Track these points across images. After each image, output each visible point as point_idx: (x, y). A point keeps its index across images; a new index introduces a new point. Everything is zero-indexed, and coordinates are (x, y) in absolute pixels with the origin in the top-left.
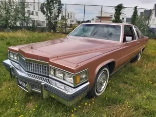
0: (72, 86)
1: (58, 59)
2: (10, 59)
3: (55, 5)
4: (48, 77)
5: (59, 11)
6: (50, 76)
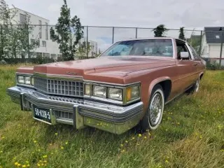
0: (121, 103)
2: (18, 86)
3: (71, 28)
5: (79, 36)
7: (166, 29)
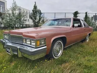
0: (34, 47)
1: (28, 34)
4: (23, 45)
6: (23, 44)
7: (79, 13)
